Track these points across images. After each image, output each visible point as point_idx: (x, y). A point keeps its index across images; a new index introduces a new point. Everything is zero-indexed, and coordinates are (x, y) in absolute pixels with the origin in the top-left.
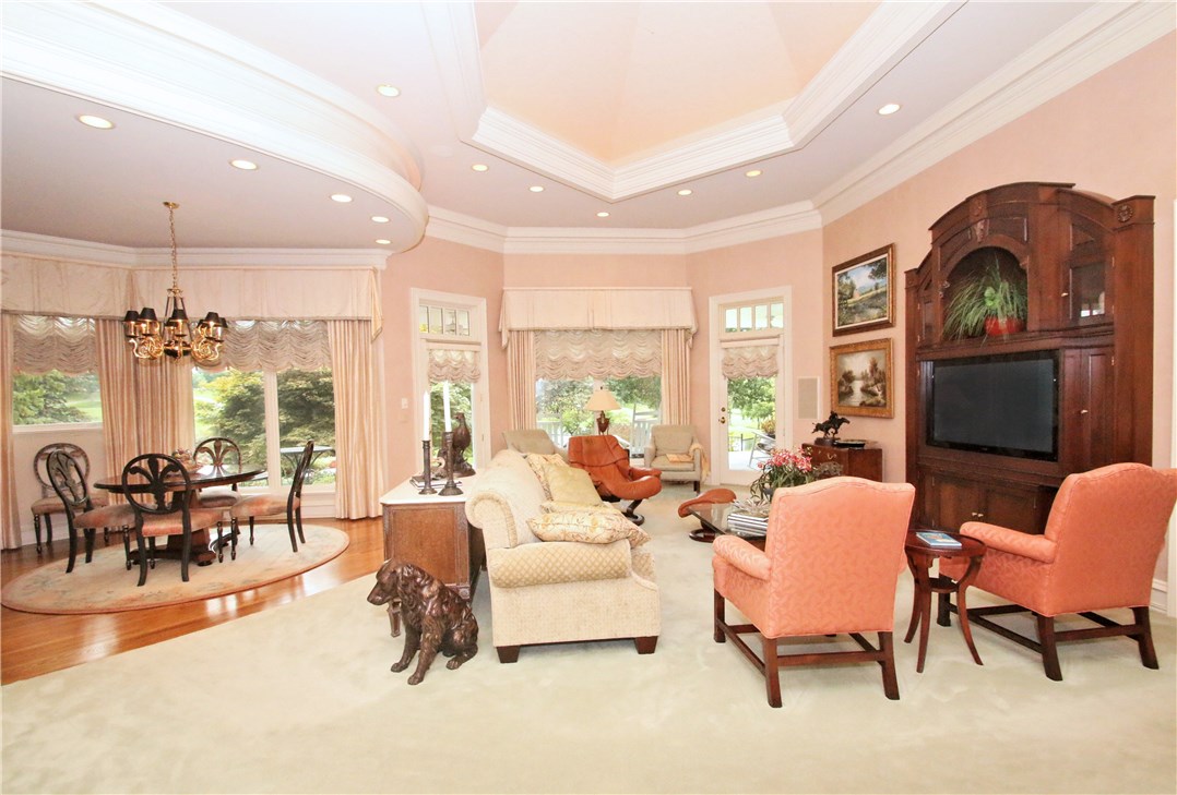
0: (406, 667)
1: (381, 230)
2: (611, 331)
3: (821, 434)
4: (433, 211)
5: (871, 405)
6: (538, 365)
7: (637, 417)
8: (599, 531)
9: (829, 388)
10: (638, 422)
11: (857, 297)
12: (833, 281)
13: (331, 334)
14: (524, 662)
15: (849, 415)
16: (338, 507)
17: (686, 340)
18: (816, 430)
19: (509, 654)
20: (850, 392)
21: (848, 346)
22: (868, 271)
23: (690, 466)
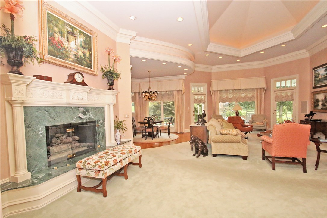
0: (195, 155)
1: (186, 71)
2: (240, 90)
3: (307, 118)
4: (196, 65)
5: (324, 109)
6: (220, 99)
7: (248, 113)
8: (234, 133)
9: (311, 104)
10: (248, 114)
11: (320, 77)
12: (313, 72)
13: (174, 94)
14: (218, 157)
15: (317, 112)
16: (175, 130)
17: (263, 91)
18: (305, 116)
19: (215, 156)
20: (318, 105)
21: (317, 91)
22: (324, 69)
23: (263, 125)
